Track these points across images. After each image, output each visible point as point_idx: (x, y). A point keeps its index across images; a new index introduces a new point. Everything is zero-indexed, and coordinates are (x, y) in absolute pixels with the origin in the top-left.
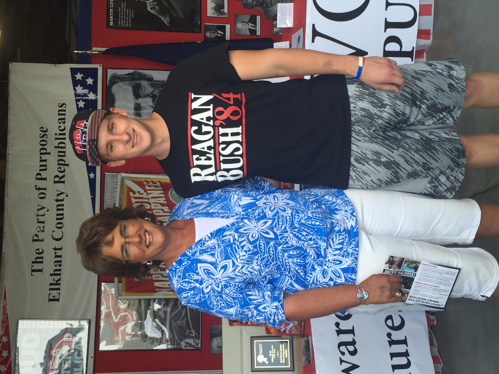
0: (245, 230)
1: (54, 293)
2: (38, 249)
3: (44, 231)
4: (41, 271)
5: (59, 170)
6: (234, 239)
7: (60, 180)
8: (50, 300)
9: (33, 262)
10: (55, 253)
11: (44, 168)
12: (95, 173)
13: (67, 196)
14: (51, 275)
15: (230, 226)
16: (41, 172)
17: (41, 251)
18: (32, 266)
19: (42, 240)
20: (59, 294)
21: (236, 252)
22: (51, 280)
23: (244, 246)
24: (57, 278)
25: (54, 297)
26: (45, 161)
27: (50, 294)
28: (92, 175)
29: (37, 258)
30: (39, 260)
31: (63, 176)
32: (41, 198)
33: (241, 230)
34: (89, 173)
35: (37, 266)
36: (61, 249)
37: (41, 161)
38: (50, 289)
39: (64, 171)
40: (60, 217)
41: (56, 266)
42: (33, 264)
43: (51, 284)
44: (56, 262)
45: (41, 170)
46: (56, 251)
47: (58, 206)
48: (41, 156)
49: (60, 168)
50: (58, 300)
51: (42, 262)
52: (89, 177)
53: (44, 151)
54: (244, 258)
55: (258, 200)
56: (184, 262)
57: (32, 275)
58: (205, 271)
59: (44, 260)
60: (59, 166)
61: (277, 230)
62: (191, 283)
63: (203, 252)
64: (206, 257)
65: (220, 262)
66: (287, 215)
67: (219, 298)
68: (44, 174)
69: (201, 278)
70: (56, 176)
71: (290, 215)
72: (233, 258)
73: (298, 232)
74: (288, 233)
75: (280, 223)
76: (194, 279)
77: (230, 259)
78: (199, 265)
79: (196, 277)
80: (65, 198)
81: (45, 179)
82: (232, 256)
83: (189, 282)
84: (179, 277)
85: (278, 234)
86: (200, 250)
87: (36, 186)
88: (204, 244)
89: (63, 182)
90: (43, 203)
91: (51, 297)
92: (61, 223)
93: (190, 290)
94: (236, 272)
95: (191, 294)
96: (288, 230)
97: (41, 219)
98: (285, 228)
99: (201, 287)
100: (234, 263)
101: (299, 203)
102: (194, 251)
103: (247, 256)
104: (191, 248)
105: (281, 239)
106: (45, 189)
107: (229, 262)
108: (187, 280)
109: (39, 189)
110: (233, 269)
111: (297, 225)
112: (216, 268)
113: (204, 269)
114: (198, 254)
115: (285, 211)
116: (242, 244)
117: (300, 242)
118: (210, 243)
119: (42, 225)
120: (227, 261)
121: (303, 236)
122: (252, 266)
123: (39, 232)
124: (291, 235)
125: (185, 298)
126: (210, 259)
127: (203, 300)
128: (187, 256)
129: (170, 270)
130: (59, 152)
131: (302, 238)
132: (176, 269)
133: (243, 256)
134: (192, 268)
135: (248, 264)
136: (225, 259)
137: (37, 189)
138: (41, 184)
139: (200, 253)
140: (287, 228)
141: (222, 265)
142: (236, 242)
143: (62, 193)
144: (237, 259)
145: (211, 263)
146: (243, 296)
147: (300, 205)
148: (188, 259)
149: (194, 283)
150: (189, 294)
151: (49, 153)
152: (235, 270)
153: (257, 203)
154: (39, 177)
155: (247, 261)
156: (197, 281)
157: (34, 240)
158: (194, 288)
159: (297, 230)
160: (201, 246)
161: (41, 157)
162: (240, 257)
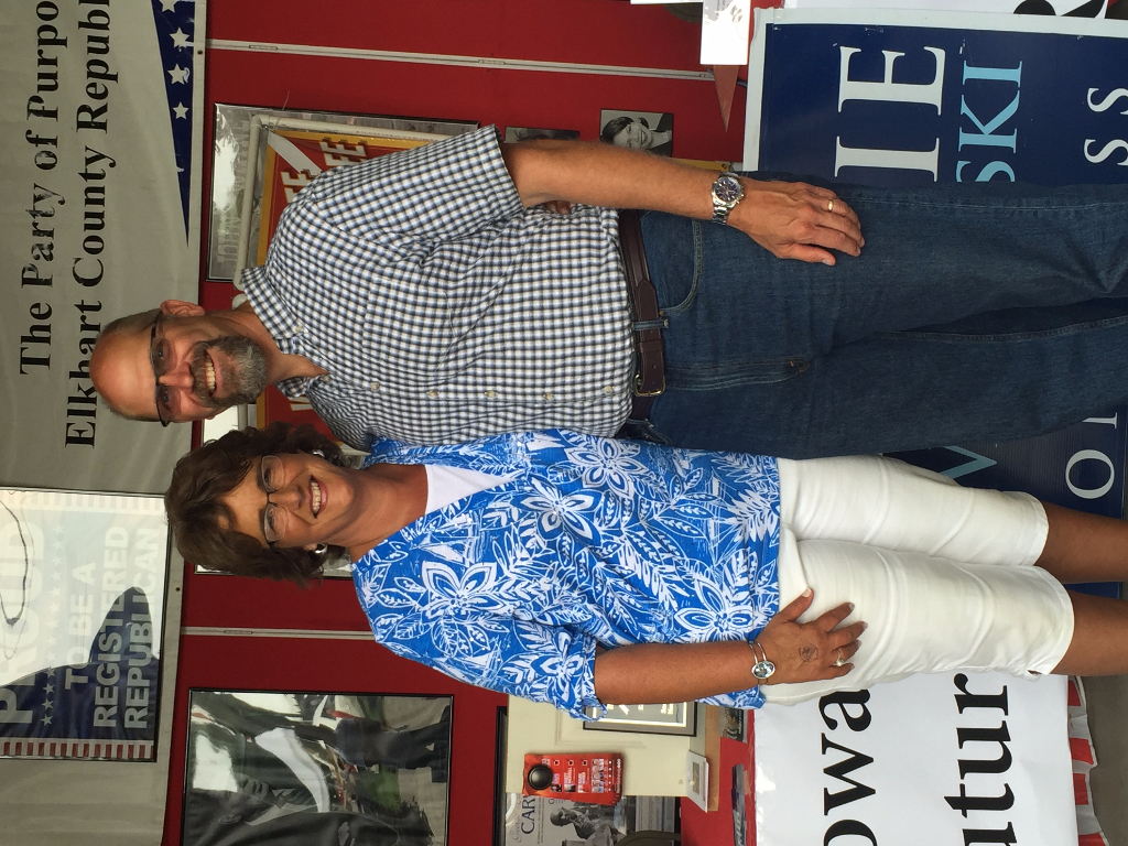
0: (535, 503)
1: (81, 422)
2: (37, 306)
3: (50, 258)
4: (45, 362)
5: (92, 90)
6: (510, 520)
7: (93, 119)
8: (70, 440)
9: (24, 339)
10: (83, 318)
11: (49, 82)
12: (188, 104)
13: (112, 165)
14: (73, 375)
15: (503, 488)
16: (42, 94)
17: (44, 310)
18: (22, 349)
19: (48, 282)
20: (93, 425)
21: (510, 548)
22: (72, 387)
23: (529, 538)
24: (87, 384)
25: (80, 432)
26: (54, 62)
27: (69, 425)
28: (181, 111)
29: (34, 328)
30: (39, 332)
31: (103, 109)
32: (44, 167)
33: (527, 502)
34: (173, 103)
35: (34, 350)
36: (97, 308)
37: (43, 62)
38: (71, 412)
39: (104, 95)
40: (95, 222)
41: (84, 352)
42: (25, 344)
43: (71, 400)
44: (84, 341)
45: (41, 88)
46: (86, 313)
47: (89, 190)
48: (42, 47)
49: (94, 85)
50: (90, 441)
51: (47, 340)
52: (173, 113)
53: (49, 37)
54: (524, 563)
55: (569, 446)
56: (393, 551)
57: (22, 372)
58: (437, 578)
59: (53, 335)
60: (92, 80)
61: (600, 525)
62: (402, 598)
63: (438, 538)
64: (443, 550)
65: (471, 564)
66: (625, 496)
67: (457, 632)
68: (50, 101)
69: (424, 590)
70: (83, 109)
71: (631, 498)
72: (500, 560)
73: (643, 541)
74: (622, 538)
75: (610, 512)
76: (410, 590)
77: (494, 560)
78: (426, 565)
79: (415, 588)
80: (109, 171)
81: (53, 114)
82: (500, 556)
83: (397, 596)
84: (378, 581)
85: (601, 533)
86: (434, 533)
87: (29, 132)
88: (444, 522)
89: (103, 126)
90: (49, 180)
91: (73, 434)
92: (97, 239)
93: (398, 611)
94: (501, 592)
95: (398, 621)
96: (624, 529)
97: (44, 224)
98: (618, 525)
99: (422, 609)
100: (500, 572)
101: (656, 470)
102: (419, 533)
103: (531, 561)
104: (412, 525)
105: (606, 545)
106: (54, 142)
107: (490, 569)
108: (394, 590)
109: (37, 141)
110: (496, 583)
111: (643, 523)
112: (460, 576)
113: (435, 575)
114: (427, 540)
115: (622, 486)
116: (524, 534)
117: (645, 562)
118: (456, 522)
119: (45, 240)
120: (486, 564)
121: (653, 550)
122: (536, 584)
123: (37, 258)
124: (628, 543)
125: (384, 627)
126: (452, 556)
127: (422, 633)
128: (402, 540)
129: (359, 565)
130: (91, 39)
131: (652, 554)
132: (374, 563)
133: (522, 559)
134: (409, 567)
135: (531, 579)
136: (483, 561)
137: (31, 140)
138: (43, 127)
139: (433, 540)
140: (623, 525)
141: (474, 572)
142: (513, 527)
143: (100, 157)
144: (508, 564)
145: (450, 564)
146: (512, 632)
147: (658, 475)
148: (404, 548)
149: (408, 600)
150: (394, 620)
151: (64, 42)
152: (500, 586)
153: (567, 451)
154: (36, 106)
155: (529, 572)
156: (415, 596)
157: (26, 281)
158: (405, 611)
159: (642, 534)
160: (436, 526)
161: (40, 52)
162: (515, 561)
